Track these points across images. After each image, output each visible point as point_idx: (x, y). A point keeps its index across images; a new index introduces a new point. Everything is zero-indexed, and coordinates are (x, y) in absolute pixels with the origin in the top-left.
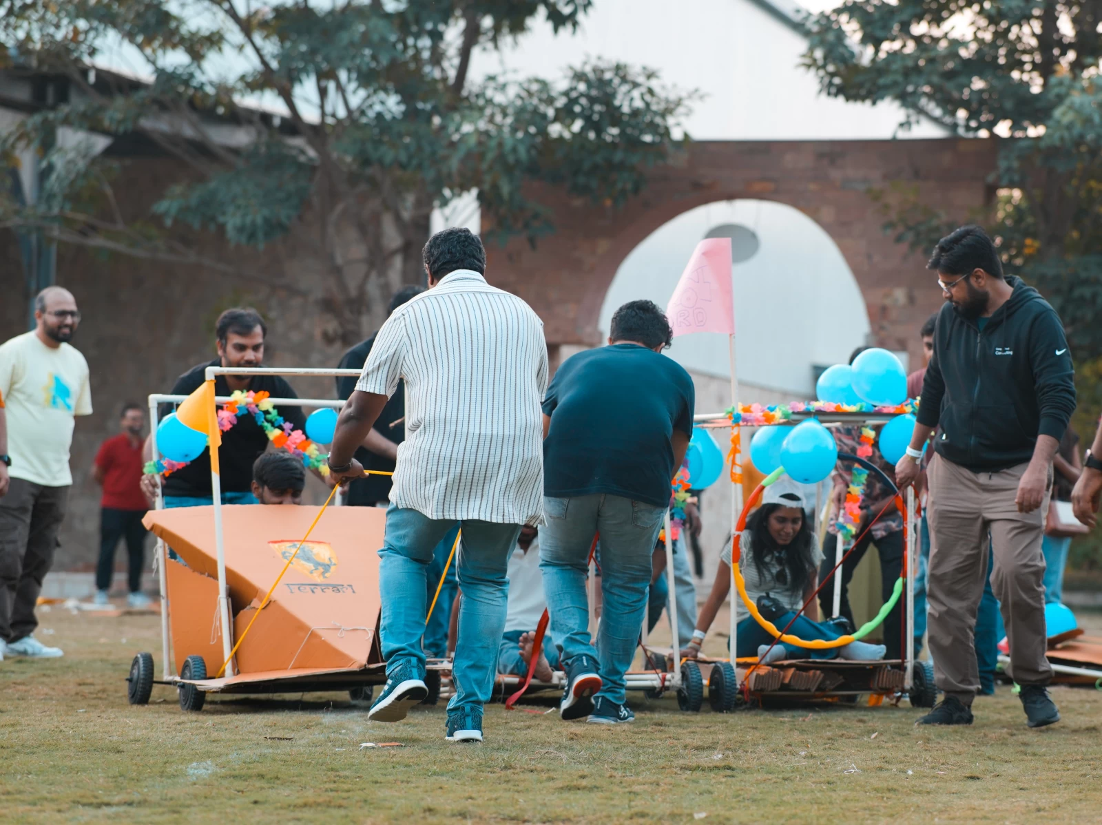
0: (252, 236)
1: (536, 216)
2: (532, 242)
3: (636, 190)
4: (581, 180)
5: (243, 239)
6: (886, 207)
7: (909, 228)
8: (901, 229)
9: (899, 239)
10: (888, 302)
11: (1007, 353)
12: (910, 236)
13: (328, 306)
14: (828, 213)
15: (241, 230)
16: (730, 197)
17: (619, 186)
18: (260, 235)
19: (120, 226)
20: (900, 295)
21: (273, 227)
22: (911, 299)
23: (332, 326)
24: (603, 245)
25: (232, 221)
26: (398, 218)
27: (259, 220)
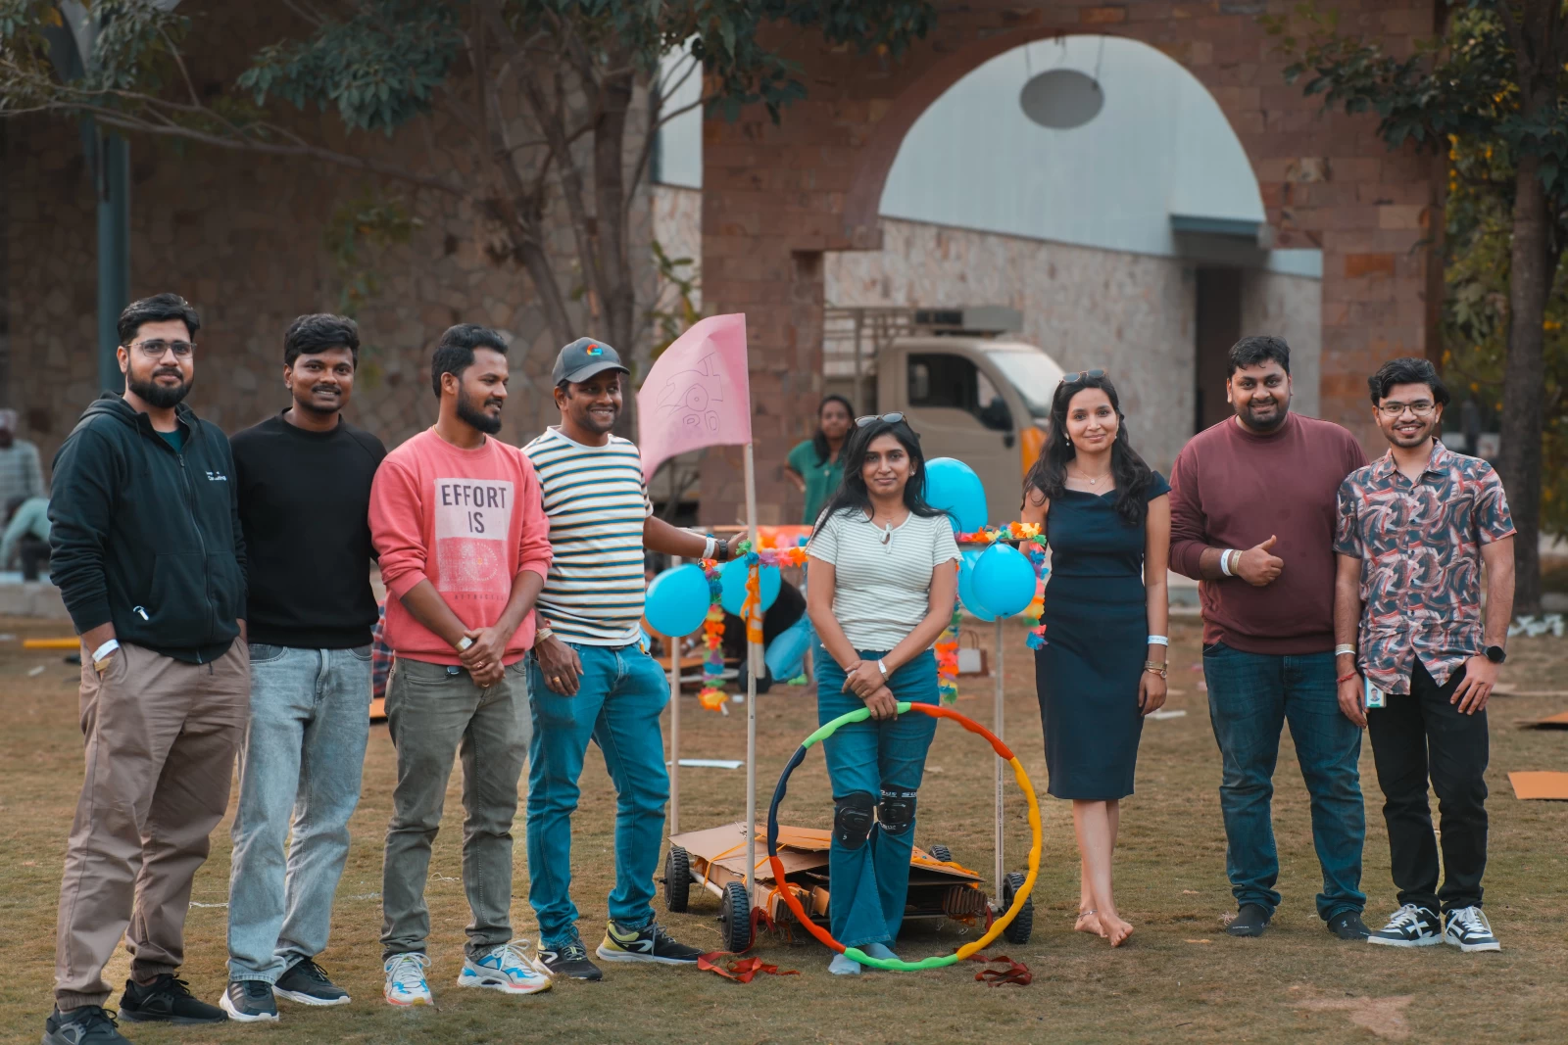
0: (376, 117)
1: (778, 75)
2: (772, 110)
3: (922, 30)
4: (842, 18)
5: (364, 123)
6: (1290, 41)
7: (1324, 73)
8: (1312, 74)
9: (1309, 89)
10: (1291, 178)
11: (219, 478)
12: (1327, 83)
13: (494, 209)
14: (1202, 51)
15: (360, 108)
16: (1059, 32)
17: (897, 25)
18: (387, 116)
19: (197, 106)
20: (1310, 167)
21: (405, 103)
22: (1327, 173)
23: (500, 238)
24: (879, 108)
25: (347, 96)
26: (587, 79)
27: (384, 95)
